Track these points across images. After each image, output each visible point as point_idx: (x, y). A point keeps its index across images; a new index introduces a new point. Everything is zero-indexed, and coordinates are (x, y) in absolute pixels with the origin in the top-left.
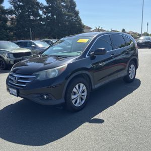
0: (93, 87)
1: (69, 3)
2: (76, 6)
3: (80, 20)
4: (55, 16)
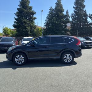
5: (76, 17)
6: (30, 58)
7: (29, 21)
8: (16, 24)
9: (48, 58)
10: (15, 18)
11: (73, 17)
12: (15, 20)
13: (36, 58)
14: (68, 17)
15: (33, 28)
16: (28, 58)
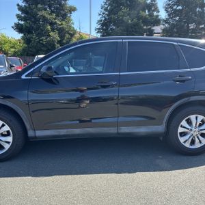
5: (180, 8)
6: (39, 133)
7: (57, 16)
8: (23, 23)
9: (113, 130)
10: (18, 5)
11: (171, 7)
12: (20, 13)
13: (63, 132)
14: (154, 11)
15: (67, 36)
16: (31, 133)
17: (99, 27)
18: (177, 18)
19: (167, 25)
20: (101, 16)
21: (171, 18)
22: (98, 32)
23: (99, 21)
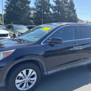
0: (46, 73)
1: (70, 4)
2: (74, 6)
3: (76, 15)
4: (60, 13)
5: (40, 5)
17: (5, 8)
18: (39, 9)
19: (35, 11)
20: (6, 3)
21: (37, 9)
22: (5, 11)
23: (5, 6)
